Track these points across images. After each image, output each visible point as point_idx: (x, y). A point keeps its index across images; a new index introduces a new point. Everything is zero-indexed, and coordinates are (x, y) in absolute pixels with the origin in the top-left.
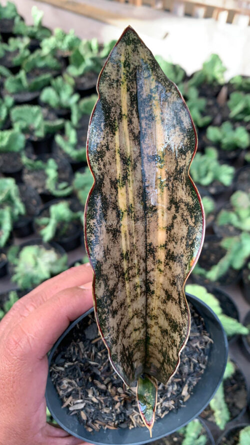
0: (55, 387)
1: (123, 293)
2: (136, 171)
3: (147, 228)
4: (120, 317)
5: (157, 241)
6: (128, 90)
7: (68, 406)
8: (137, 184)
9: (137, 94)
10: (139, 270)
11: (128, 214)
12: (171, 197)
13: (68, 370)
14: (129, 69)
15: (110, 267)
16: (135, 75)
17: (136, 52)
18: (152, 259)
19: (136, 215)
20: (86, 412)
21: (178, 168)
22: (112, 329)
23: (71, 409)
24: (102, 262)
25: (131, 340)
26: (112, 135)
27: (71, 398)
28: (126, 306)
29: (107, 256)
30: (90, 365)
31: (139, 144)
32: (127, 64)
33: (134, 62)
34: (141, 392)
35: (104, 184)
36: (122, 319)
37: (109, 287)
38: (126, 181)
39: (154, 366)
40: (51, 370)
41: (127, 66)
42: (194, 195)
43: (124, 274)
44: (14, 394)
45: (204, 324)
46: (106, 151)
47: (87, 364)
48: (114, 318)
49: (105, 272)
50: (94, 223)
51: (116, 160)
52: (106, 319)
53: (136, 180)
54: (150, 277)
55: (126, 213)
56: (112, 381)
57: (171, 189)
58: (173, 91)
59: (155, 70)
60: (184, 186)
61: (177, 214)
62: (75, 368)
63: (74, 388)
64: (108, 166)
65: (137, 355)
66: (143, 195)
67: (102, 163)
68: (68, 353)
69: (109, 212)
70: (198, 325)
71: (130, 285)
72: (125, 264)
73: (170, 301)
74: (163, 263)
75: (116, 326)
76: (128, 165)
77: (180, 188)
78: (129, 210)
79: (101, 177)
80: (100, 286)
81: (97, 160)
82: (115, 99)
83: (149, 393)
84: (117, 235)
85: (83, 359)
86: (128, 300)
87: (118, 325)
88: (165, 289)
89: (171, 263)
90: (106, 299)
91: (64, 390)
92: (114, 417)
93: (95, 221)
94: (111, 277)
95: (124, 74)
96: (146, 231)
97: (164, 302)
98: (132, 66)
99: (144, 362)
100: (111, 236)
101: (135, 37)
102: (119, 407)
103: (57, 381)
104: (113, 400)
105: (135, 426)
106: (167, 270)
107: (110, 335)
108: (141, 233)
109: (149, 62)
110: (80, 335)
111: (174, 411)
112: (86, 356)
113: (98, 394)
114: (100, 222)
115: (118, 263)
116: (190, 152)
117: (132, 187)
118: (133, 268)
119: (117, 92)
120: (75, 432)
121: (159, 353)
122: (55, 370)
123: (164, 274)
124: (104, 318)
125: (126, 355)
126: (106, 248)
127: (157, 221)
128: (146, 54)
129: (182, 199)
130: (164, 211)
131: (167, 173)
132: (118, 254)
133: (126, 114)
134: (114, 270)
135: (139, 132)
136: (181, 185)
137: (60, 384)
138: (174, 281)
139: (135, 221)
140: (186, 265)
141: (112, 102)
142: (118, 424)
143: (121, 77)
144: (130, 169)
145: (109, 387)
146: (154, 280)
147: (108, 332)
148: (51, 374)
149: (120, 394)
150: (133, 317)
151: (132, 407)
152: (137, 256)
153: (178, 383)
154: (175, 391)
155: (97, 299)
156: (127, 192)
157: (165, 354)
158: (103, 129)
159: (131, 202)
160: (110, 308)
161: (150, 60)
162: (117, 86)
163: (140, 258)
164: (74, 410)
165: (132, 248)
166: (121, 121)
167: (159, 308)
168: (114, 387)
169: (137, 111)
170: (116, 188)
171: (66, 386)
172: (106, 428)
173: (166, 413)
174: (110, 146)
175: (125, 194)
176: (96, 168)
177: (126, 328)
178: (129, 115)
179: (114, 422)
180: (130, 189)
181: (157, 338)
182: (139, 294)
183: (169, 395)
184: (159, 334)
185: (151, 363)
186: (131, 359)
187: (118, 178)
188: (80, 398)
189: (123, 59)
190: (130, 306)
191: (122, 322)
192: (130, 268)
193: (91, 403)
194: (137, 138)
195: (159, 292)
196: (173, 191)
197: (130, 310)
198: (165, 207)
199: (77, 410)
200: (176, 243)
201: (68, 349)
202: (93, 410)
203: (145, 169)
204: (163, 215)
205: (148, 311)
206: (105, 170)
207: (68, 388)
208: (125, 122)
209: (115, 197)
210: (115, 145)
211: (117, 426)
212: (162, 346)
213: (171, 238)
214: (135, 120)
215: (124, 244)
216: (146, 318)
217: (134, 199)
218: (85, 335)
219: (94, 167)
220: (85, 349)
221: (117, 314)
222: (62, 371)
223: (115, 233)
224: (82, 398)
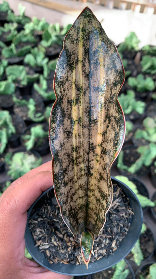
0: (31, 233)
1: (72, 173)
2: (85, 96)
3: (91, 134)
4: (70, 188)
5: (96, 142)
6: (83, 46)
7: (39, 246)
8: (86, 105)
9: (89, 49)
10: (84, 159)
11: (79, 123)
12: (107, 114)
13: (40, 223)
14: (85, 33)
15: (64, 155)
16: (89, 37)
17: (90, 23)
18: (92, 153)
19: (84, 124)
20: (50, 251)
21: (112, 95)
22: (63, 194)
23: (40, 248)
24: (59, 151)
25: (77, 204)
26: (71, 72)
27: (41, 241)
28: (74, 181)
29: (63, 148)
30: (54, 221)
31: (89, 79)
32: (84, 30)
33: (88, 29)
34: (83, 240)
35: (63, 102)
36: (71, 189)
37: (62, 167)
38: (78, 102)
39: (92, 223)
40: (29, 222)
41: (84, 31)
42: (119, 112)
43: (73, 161)
44: (5, 234)
45: (129, 202)
46: (66, 82)
47: (52, 221)
48: (65, 187)
49: (60, 157)
50: (55, 126)
51: (72, 88)
52: (59, 187)
53: (85, 102)
54: (91, 164)
55: (77, 122)
56: (67, 233)
57: (107, 109)
58: (112, 47)
59: (102, 34)
60: (114, 106)
61: (109, 125)
62: (44, 222)
63: (43, 235)
64: (66, 91)
65: (81, 215)
66: (89, 111)
67: (63, 89)
68: (41, 212)
69: (66, 120)
70: (125, 202)
71: (77, 168)
72: (74, 154)
73: (102, 180)
74: (99, 156)
75: (66, 193)
76: (80, 92)
77: (112, 108)
78: (79, 120)
79: (61, 97)
80: (57, 166)
81: (60, 86)
82: (74, 51)
83: (89, 241)
84: (70, 135)
85: (50, 217)
86: (76, 178)
87: (68, 193)
88: (100, 172)
89: (104, 156)
90: (60, 175)
91: (37, 236)
92: (67, 256)
93: (56, 124)
94: (65, 161)
95: (81, 35)
96: (90, 135)
97: (99, 181)
98: (87, 31)
99: (85, 220)
100: (66, 135)
101: (91, 13)
102: (71, 250)
103: (33, 229)
104: (67, 245)
105: (80, 263)
106: (102, 160)
107: (62, 198)
108: (86, 136)
109: (98, 29)
110: (49, 201)
111: (106, 257)
112: (51, 215)
113: (58, 240)
114: (59, 126)
115: (70, 153)
116: (119, 85)
117: (82, 106)
118: (80, 157)
119: (76, 46)
120: (41, 263)
121: (94, 215)
122: (32, 222)
123: (100, 163)
124: (58, 186)
125: (72, 213)
126: (62, 143)
127: (97, 129)
128: (97, 24)
129: (112, 115)
130: (102, 123)
131: (105, 98)
132: (70, 147)
133: (81, 60)
134: (67, 157)
135: (89, 72)
136: (112, 106)
137: (35, 231)
138: (105, 167)
139: (83, 128)
140: (112, 157)
141: (72, 52)
142: (69, 261)
143: (79, 37)
144: (81, 95)
145: (65, 236)
146: (93, 167)
147: (61, 196)
148: (29, 225)
149: (71, 242)
150: (78, 189)
151: (79, 251)
152: (83, 150)
153: (109, 239)
154: (107, 244)
155: (54, 174)
156: (78, 108)
157: (97, 215)
158: (65, 68)
159: (81, 115)
160: (63, 181)
161: (99, 28)
162: (77, 42)
163: (85, 152)
164: (42, 249)
165: (80, 145)
166: (78, 64)
167: (95, 185)
168: (68, 237)
169: (89, 59)
170: (71, 106)
171: (39, 233)
172: (61, 263)
173: (101, 257)
174: (69, 79)
175: (77, 110)
176: (59, 91)
177: (73, 196)
178: (83, 61)
179: (67, 259)
180: (81, 107)
181: (93, 204)
182: (83, 175)
183: (103, 246)
184: (94, 202)
185: (90, 221)
186: (76, 217)
187: (73, 99)
188: (46, 241)
189: (81, 26)
190: (77, 181)
191: (71, 191)
192: (77, 158)
193: (53, 245)
194: (88, 76)
195: (96, 175)
196: (108, 110)
197: (77, 184)
198: (102, 120)
199: (44, 249)
200: (107, 143)
201: (41, 210)
202: (54, 250)
203: (91, 96)
204: (101, 125)
205: (89, 186)
206: (64, 93)
207: (39, 234)
208: (80, 65)
209: (70, 111)
210: (72, 79)
211: (69, 262)
212: (96, 210)
213: (105, 140)
214: (87, 64)
215: (75, 141)
216: (87, 191)
217: (83, 114)
218: (52, 201)
219: (57, 91)
220: (51, 211)
221: (67, 185)
222: (36, 224)
223: (68, 134)
224: (47, 242)
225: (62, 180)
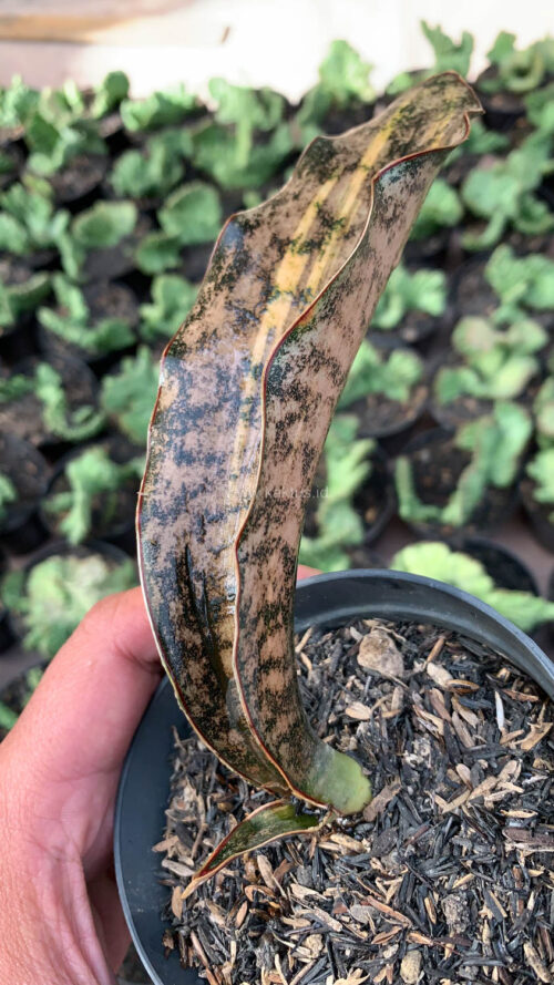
22: (165, 484)
29: (207, 345)
35: (253, 233)
37: (189, 397)
38: (315, 250)
51: (304, 214)
55: (288, 297)
64: (279, 217)
67: (269, 210)
69: (246, 279)
71: (249, 434)
72: (249, 386)
75: (177, 486)
78: (301, 297)
79: (252, 223)
84: (248, 322)
86: (235, 462)
87: (187, 492)
90: (173, 417)
100: (234, 317)
115: (232, 371)
126: (210, 331)
132: (237, 356)
134: (215, 379)
156: (308, 266)
159: (311, 285)
160: (178, 440)
170: (282, 251)
174: (301, 197)
175: (302, 268)
177: (210, 521)
180: (319, 266)
187: (293, 238)
206: (268, 220)
209: (273, 263)
210: (313, 197)
215: (261, 346)
221: (190, 464)
225: (174, 437)
